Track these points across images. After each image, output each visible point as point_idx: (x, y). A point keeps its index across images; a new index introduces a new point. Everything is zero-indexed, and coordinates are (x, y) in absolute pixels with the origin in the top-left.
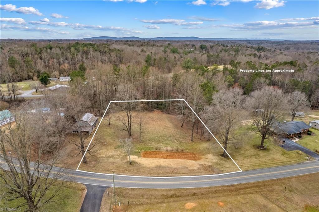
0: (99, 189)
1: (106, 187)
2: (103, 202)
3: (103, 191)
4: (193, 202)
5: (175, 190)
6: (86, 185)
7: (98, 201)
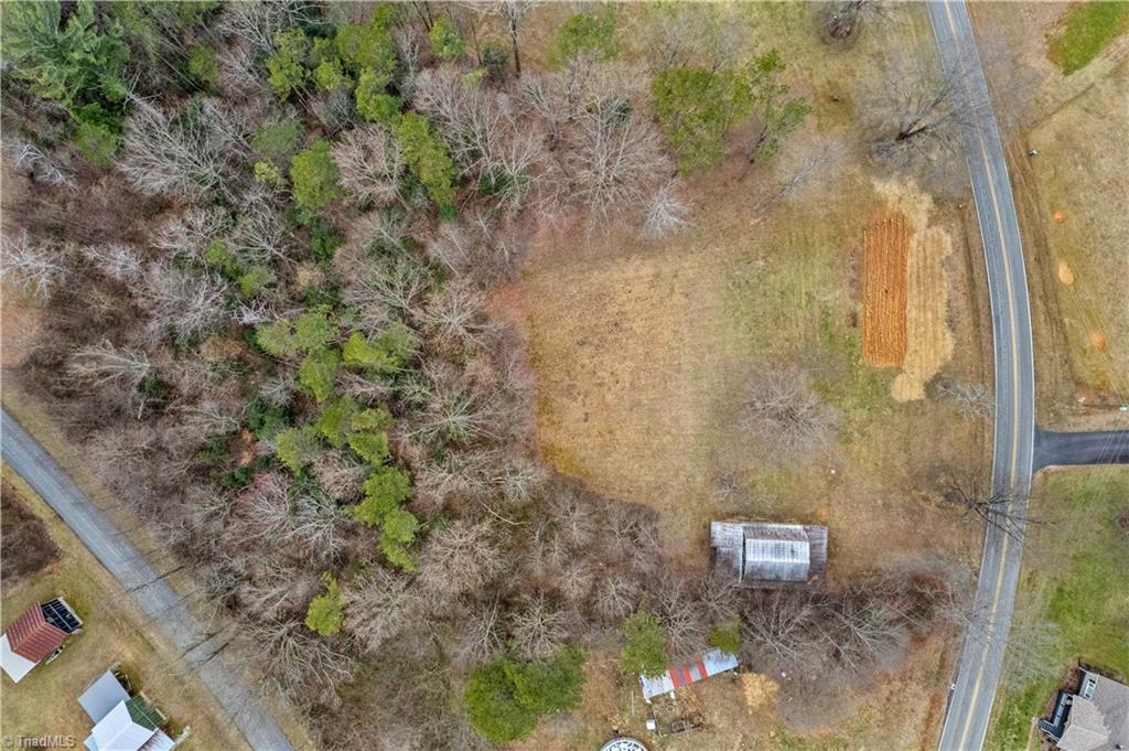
0: (1045, 444)
1: (1037, 431)
2: (1077, 430)
3: (1049, 435)
4: (1058, 271)
5: (1032, 296)
6: (1034, 471)
7: (1075, 439)
